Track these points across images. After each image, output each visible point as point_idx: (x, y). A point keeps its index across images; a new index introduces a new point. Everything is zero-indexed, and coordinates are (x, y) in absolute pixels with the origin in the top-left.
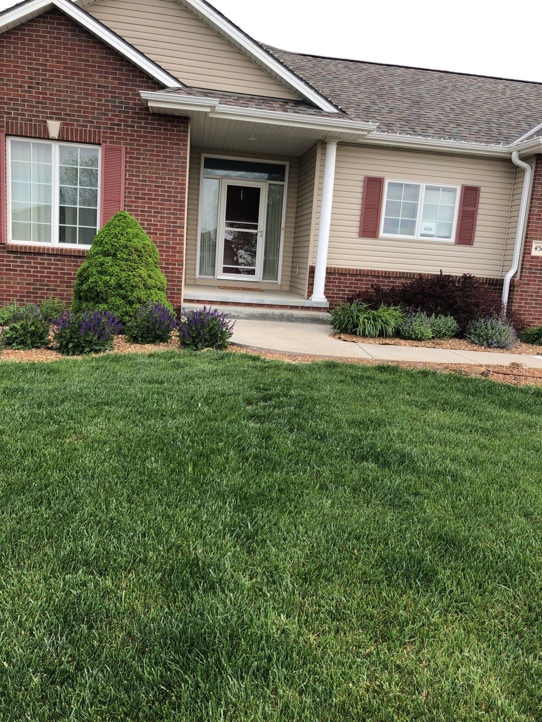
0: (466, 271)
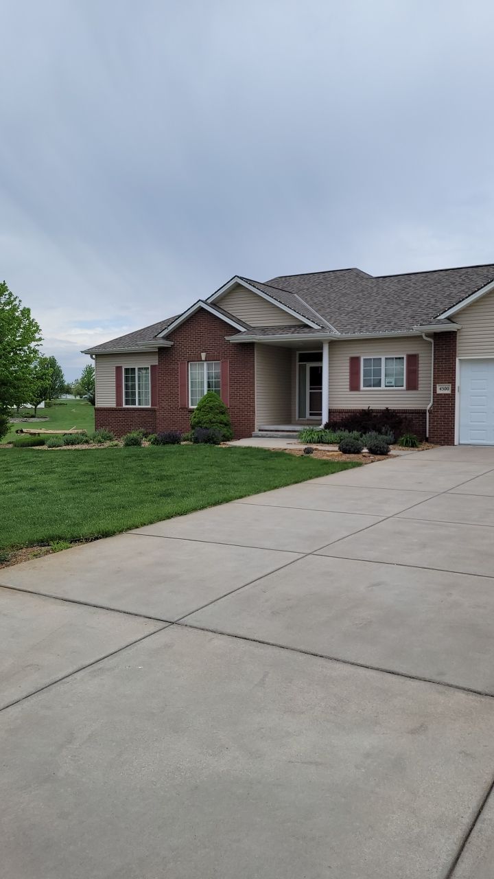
0: (387, 406)
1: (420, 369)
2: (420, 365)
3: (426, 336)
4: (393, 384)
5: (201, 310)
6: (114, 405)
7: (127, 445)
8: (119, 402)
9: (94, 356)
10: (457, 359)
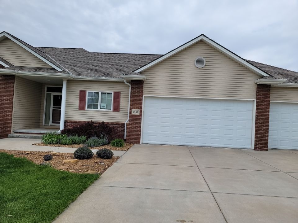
1: (121, 100)
2: (121, 98)
3: (127, 82)
4: (105, 108)
10: (143, 96)
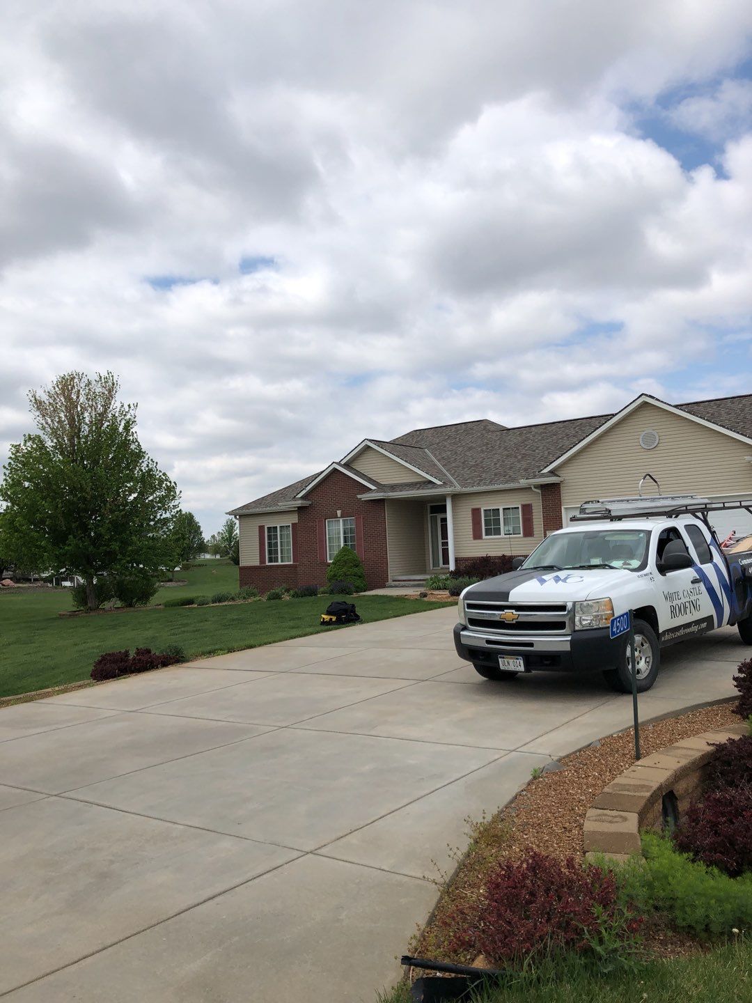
1: (533, 517)
2: (532, 514)
3: (535, 488)
4: (511, 532)
5: (335, 470)
6: (257, 563)
7: (269, 599)
8: (262, 560)
9: (238, 517)
10: (562, 508)
